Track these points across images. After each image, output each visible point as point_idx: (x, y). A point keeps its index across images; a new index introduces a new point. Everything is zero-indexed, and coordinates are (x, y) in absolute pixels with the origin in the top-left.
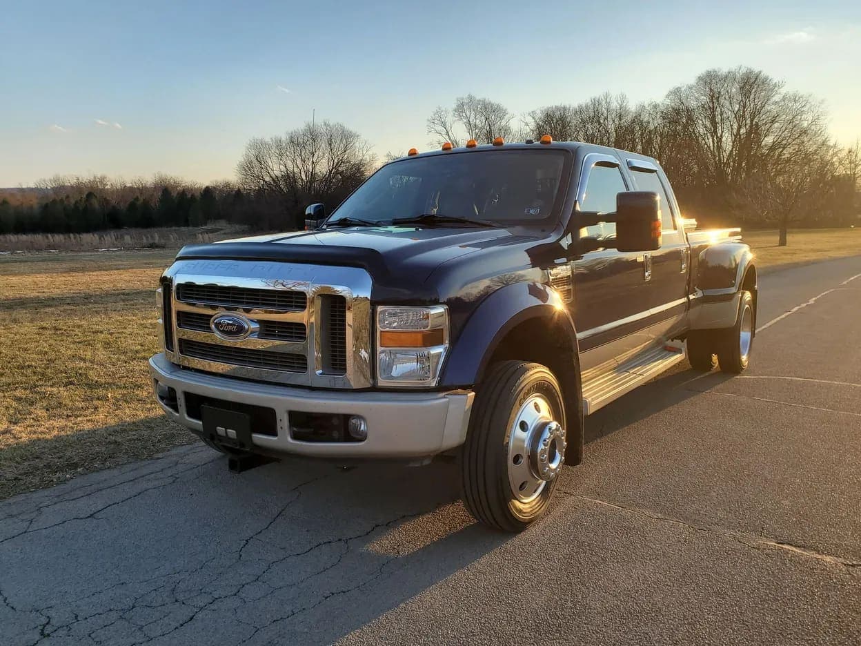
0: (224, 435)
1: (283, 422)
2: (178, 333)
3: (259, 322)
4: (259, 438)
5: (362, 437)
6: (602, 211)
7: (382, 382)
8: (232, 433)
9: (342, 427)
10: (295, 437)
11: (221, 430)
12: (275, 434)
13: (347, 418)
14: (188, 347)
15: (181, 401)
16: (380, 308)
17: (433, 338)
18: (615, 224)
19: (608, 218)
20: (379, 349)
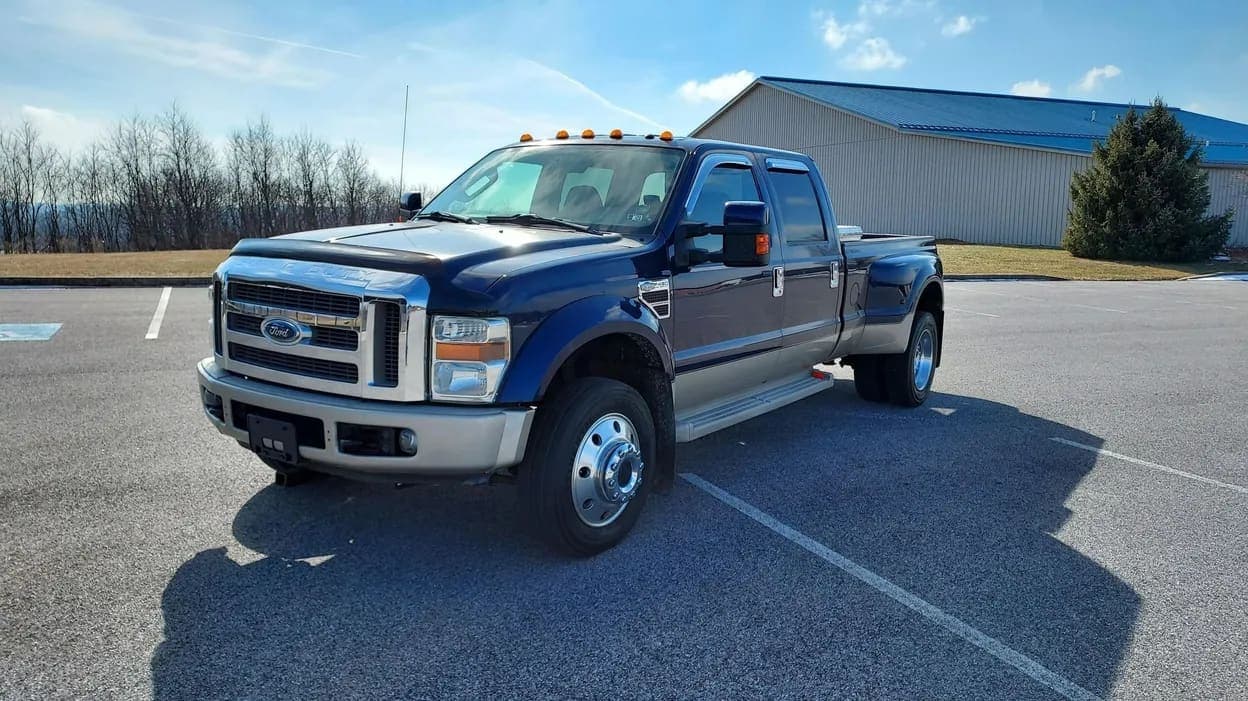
0: (271, 446)
1: (330, 433)
2: (228, 336)
3: (313, 328)
4: (308, 452)
5: (412, 453)
6: (711, 224)
7: (436, 396)
8: (279, 445)
9: (393, 441)
10: (345, 449)
11: (268, 442)
12: (322, 445)
13: (398, 431)
14: (239, 352)
15: (227, 410)
16: (437, 318)
17: (491, 352)
18: (722, 236)
19: (715, 230)
20: (434, 360)
